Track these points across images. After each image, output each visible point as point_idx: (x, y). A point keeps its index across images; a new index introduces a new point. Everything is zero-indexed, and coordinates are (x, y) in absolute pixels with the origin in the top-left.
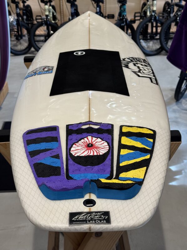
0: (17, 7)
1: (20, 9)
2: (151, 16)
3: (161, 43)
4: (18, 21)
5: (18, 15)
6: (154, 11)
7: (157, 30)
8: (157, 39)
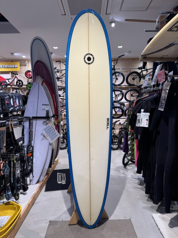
0: (63, 131)
1: (64, 132)
2: (114, 135)
3: (118, 145)
4: (63, 136)
5: (63, 134)
6: (115, 133)
7: (116, 141)
8: (117, 144)
